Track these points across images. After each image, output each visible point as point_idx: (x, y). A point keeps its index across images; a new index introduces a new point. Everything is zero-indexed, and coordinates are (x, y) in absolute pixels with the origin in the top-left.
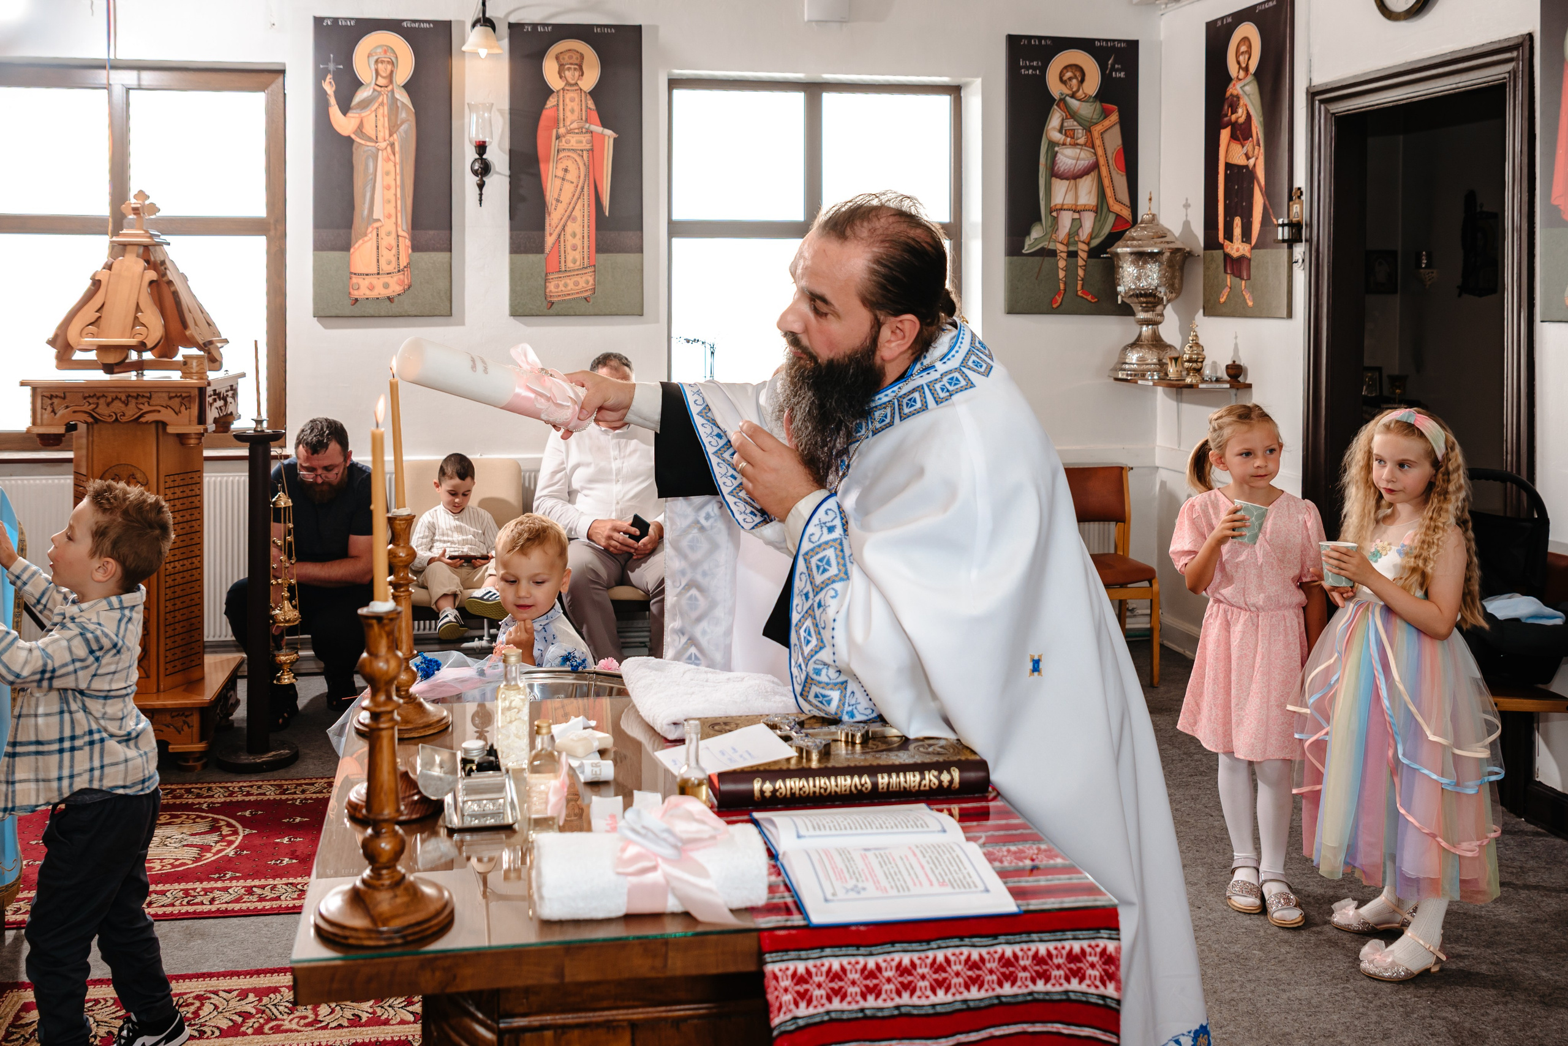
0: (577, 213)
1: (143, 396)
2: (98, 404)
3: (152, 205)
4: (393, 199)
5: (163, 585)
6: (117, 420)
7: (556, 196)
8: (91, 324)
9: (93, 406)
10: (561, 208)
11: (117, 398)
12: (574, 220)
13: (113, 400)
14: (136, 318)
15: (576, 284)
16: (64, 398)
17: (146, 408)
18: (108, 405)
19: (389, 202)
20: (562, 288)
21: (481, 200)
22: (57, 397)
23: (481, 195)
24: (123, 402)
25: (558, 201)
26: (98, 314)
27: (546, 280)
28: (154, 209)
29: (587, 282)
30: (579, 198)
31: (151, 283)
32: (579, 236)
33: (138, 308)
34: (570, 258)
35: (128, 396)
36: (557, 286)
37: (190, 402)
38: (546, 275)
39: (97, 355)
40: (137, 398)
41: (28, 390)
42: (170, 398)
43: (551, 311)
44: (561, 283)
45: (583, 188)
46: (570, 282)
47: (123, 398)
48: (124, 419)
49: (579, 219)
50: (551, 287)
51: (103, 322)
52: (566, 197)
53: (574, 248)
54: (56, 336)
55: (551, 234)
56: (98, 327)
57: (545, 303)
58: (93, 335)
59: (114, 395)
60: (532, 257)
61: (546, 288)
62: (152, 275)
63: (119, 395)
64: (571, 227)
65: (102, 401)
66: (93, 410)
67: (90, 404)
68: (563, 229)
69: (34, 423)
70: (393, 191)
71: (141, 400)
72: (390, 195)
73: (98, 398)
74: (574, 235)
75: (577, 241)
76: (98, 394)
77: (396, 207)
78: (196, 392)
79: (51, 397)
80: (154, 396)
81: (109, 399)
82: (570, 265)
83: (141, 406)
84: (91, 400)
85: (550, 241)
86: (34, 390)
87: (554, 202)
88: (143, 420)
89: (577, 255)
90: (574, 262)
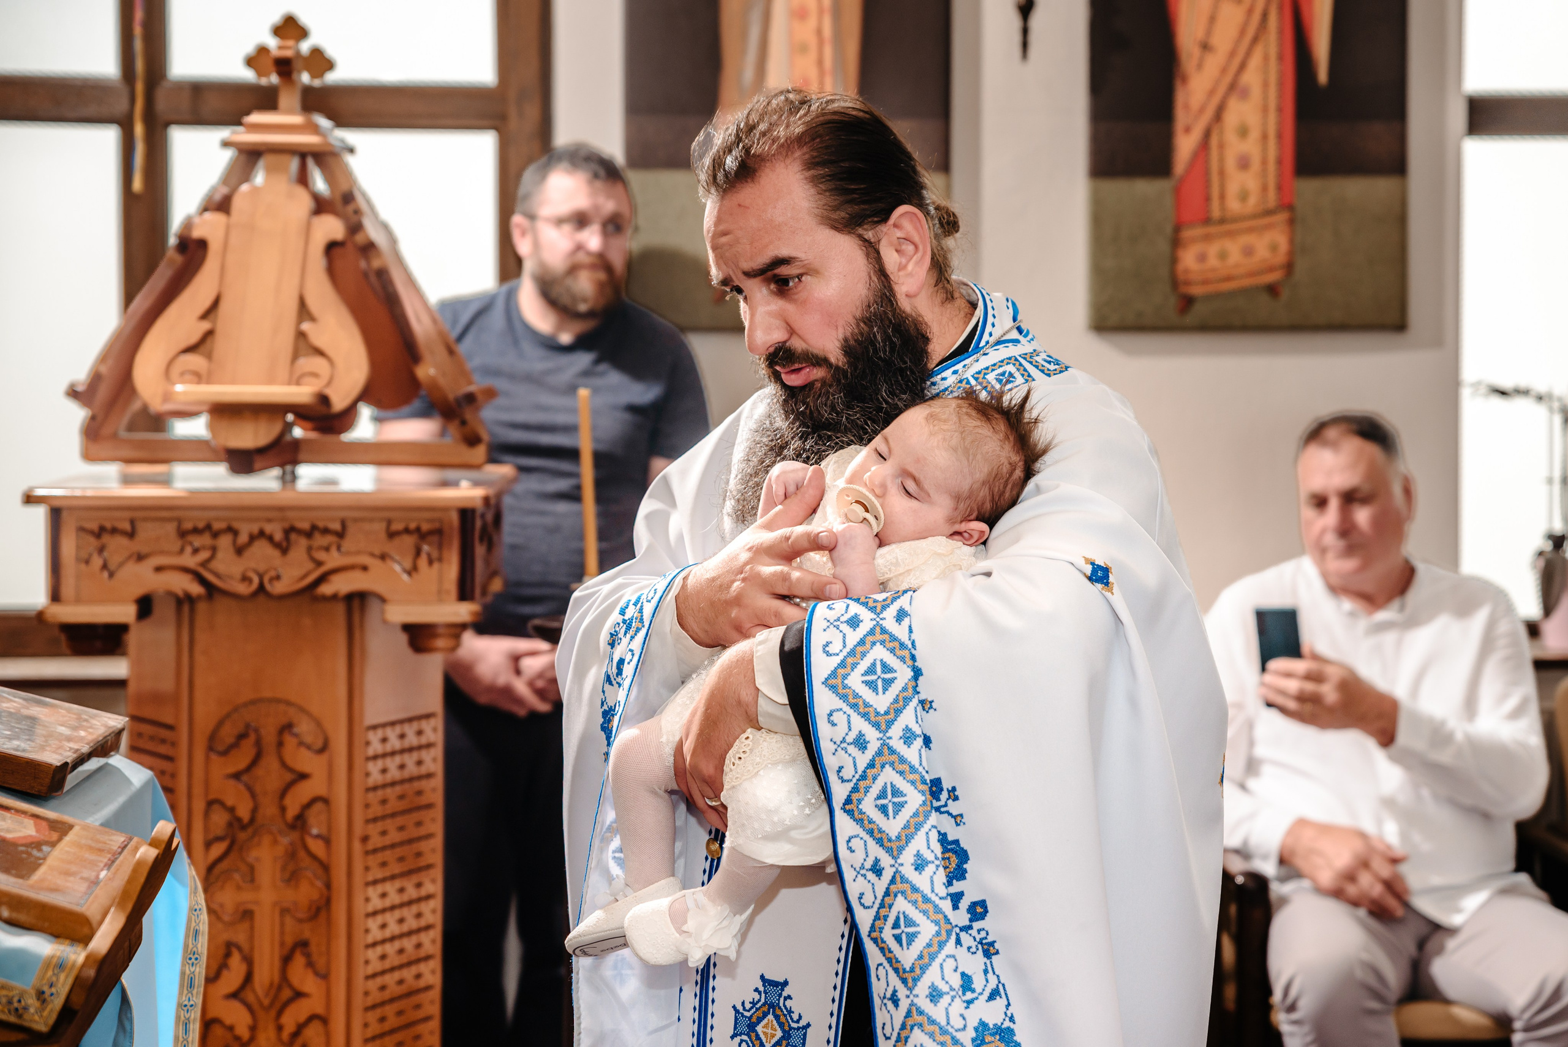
0: (1251, 78)
1: (326, 531)
2: (214, 549)
3: (317, 52)
4: (812, 41)
5: (359, 1002)
6: (261, 588)
7: (1200, 34)
8: (191, 349)
9: (204, 555)
10: (1213, 64)
11: (262, 534)
12: (1245, 94)
13: (252, 538)
14: (301, 335)
15: (1248, 251)
16: (131, 535)
17: (333, 560)
18: (239, 551)
19: (803, 49)
20: (1213, 262)
21: (1025, 45)
22: (114, 531)
23: (1025, 31)
24: (277, 545)
25: (1206, 47)
26: (206, 326)
27: (1176, 243)
28: (320, 61)
29: (1274, 248)
30: (1255, 40)
31: (332, 248)
32: (1255, 134)
33: (304, 311)
34: (1233, 188)
35: (290, 531)
36: (1202, 258)
37: (440, 547)
38: (1178, 229)
39: (211, 427)
40: (309, 534)
41: (39, 515)
42: (392, 535)
43: (1189, 319)
44: (1213, 249)
45: (1265, 16)
46: (1234, 249)
47: (278, 536)
48: (278, 588)
49: (1256, 91)
50: (1188, 259)
51: (220, 344)
52: (1224, 37)
53: (1244, 164)
54: (96, 378)
55: (1188, 130)
56: (209, 356)
57: (1173, 302)
58: (198, 377)
59: (255, 529)
60: (1144, 188)
61: (1174, 260)
62: (331, 227)
63: (269, 528)
64: (1239, 112)
65: (225, 541)
66: (204, 564)
67: (196, 551)
68: (1218, 116)
69: (55, 596)
70: (812, 23)
71: (320, 540)
72: (806, 31)
73: (216, 535)
74: (1243, 132)
75: (1251, 147)
76: (217, 526)
77: (820, 62)
78: (455, 518)
79: (100, 532)
80: (352, 529)
81: (243, 538)
82: (1234, 205)
83: (321, 555)
84: (197, 541)
85: (1185, 146)
86: (57, 514)
87: (1196, 52)
88: (326, 589)
89: (1249, 181)
90: (1244, 197)
